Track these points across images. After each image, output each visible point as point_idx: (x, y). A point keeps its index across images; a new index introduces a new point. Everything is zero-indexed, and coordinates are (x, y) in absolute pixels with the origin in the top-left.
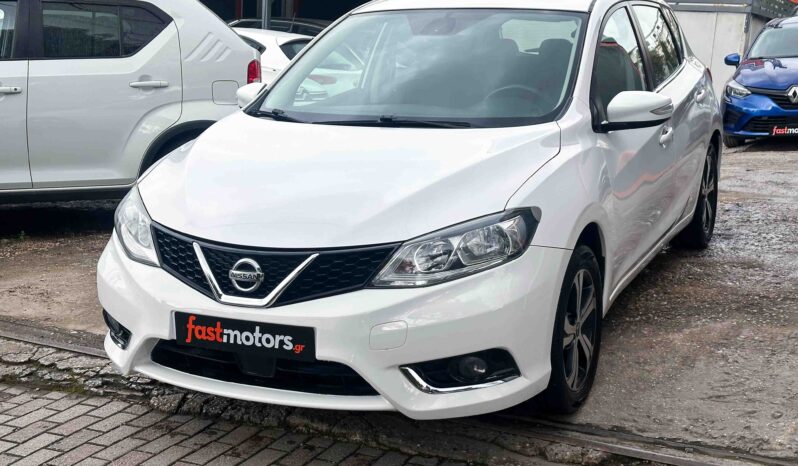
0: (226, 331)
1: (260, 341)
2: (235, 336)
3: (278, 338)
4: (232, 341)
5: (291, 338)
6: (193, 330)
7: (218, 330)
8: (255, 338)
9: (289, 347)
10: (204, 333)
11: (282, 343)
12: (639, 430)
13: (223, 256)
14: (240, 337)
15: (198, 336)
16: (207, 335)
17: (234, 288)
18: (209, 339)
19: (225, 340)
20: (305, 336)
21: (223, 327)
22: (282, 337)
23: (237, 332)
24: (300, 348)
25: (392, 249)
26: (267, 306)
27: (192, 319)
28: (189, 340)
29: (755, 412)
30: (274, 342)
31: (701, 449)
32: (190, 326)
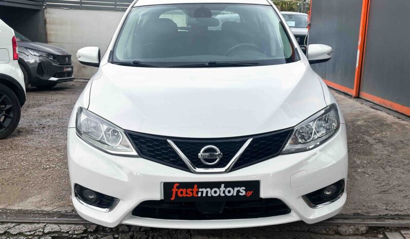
0: (200, 190)
1: (224, 192)
2: (207, 192)
3: (236, 189)
4: (204, 195)
5: (244, 188)
6: (177, 192)
7: (195, 189)
8: (221, 192)
9: (243, 193)
10: (184, 193)
11: (238, 192)
12: (366, 213)
13: (191, 146)
14: (211, 192)
15: (180, 195)
16: (187, 193)
17: (202, 163)
18: (189, 196)
19: (200, 194)
20: (254, 186)
21: (198, 188)
22: (239, 188)
23: (209, 190)
24: (250, 193)
25: (289, 131)
26: (226, 171)
27: (175, 186)
28: (173, 199)
29: (407, 196)
30: (234, 192)
31: (402, 217)
32: (174, 190)
